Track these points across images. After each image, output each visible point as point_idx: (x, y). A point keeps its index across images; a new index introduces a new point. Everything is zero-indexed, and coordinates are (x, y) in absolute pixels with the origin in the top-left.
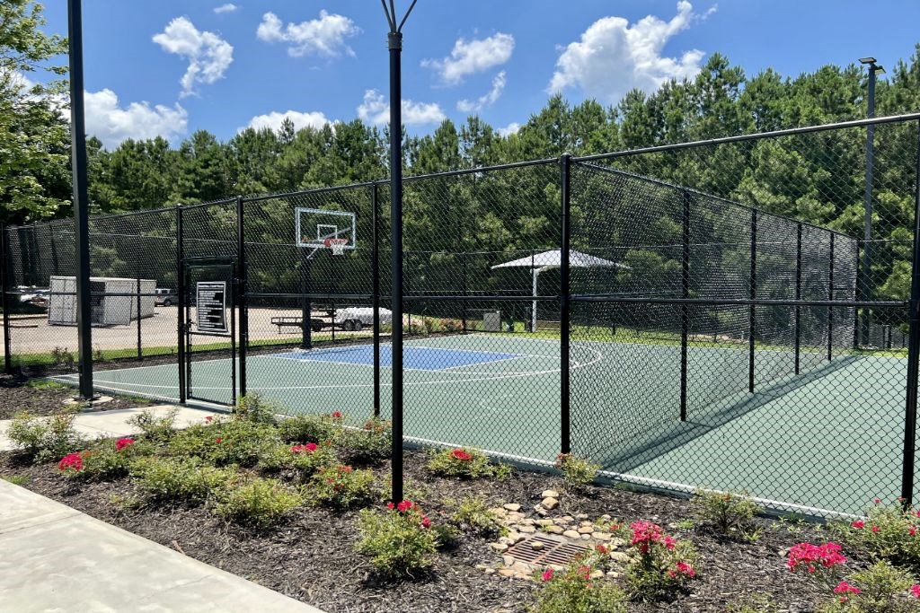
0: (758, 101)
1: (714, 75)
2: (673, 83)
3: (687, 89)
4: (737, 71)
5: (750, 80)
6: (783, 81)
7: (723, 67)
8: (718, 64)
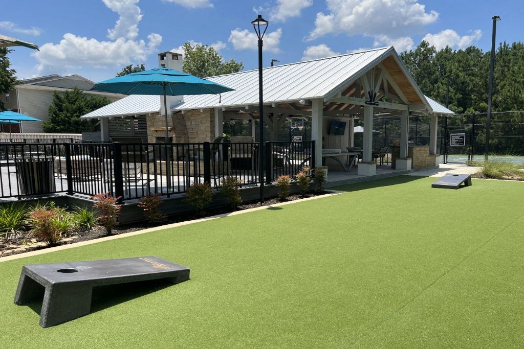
0: (440, 62)
1: (423, 49)
2: (405, 52)
3: (411, 54)
4: (433, 47)
5: (437, 52)
6: (453, 52)
7: (426, 46)
8: (424, 45)
